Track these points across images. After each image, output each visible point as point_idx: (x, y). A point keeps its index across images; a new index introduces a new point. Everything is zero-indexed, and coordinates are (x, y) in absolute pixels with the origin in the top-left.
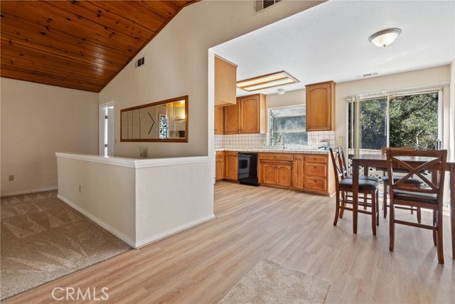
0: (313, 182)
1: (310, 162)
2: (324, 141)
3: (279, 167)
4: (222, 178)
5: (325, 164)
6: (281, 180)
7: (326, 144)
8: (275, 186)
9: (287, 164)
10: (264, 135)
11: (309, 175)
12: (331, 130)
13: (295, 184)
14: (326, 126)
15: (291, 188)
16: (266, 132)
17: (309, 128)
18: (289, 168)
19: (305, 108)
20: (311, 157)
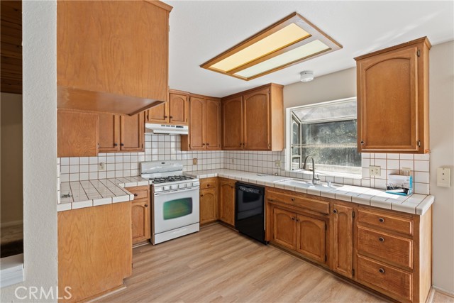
0: (376, 271)
1: (367, 225)
2: (400, 173)
3: (301, 219)
4: (215, 219)
5: (410, 236)
6: (305, 245)
7: (404, 180)
8: (296, 254)
9: (316, 218)
10: (281, 153)
11: (366, 254)
12: (421, 151)
13: (334, 263)
14: (409, 143)
15: (325, 266)
16: (284, 147)
17: (364, 145)
18: (321, 225)
19: (356, 104)
20: (370, 213)
